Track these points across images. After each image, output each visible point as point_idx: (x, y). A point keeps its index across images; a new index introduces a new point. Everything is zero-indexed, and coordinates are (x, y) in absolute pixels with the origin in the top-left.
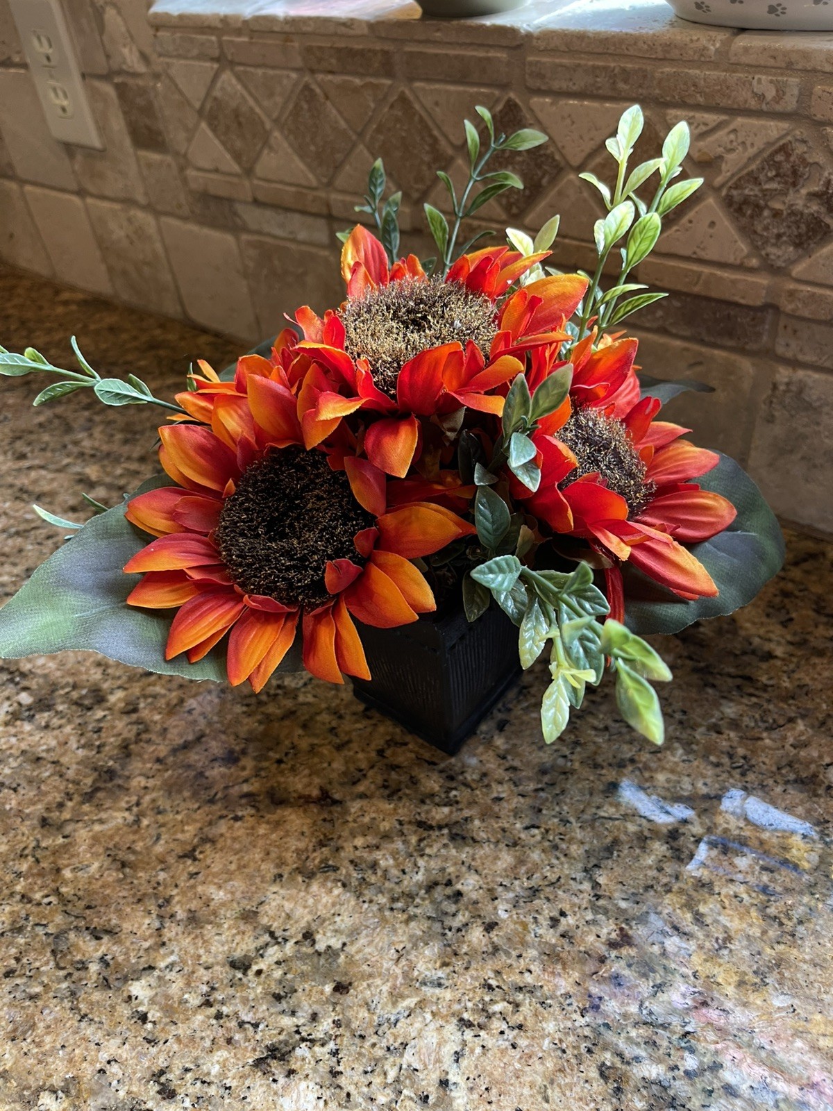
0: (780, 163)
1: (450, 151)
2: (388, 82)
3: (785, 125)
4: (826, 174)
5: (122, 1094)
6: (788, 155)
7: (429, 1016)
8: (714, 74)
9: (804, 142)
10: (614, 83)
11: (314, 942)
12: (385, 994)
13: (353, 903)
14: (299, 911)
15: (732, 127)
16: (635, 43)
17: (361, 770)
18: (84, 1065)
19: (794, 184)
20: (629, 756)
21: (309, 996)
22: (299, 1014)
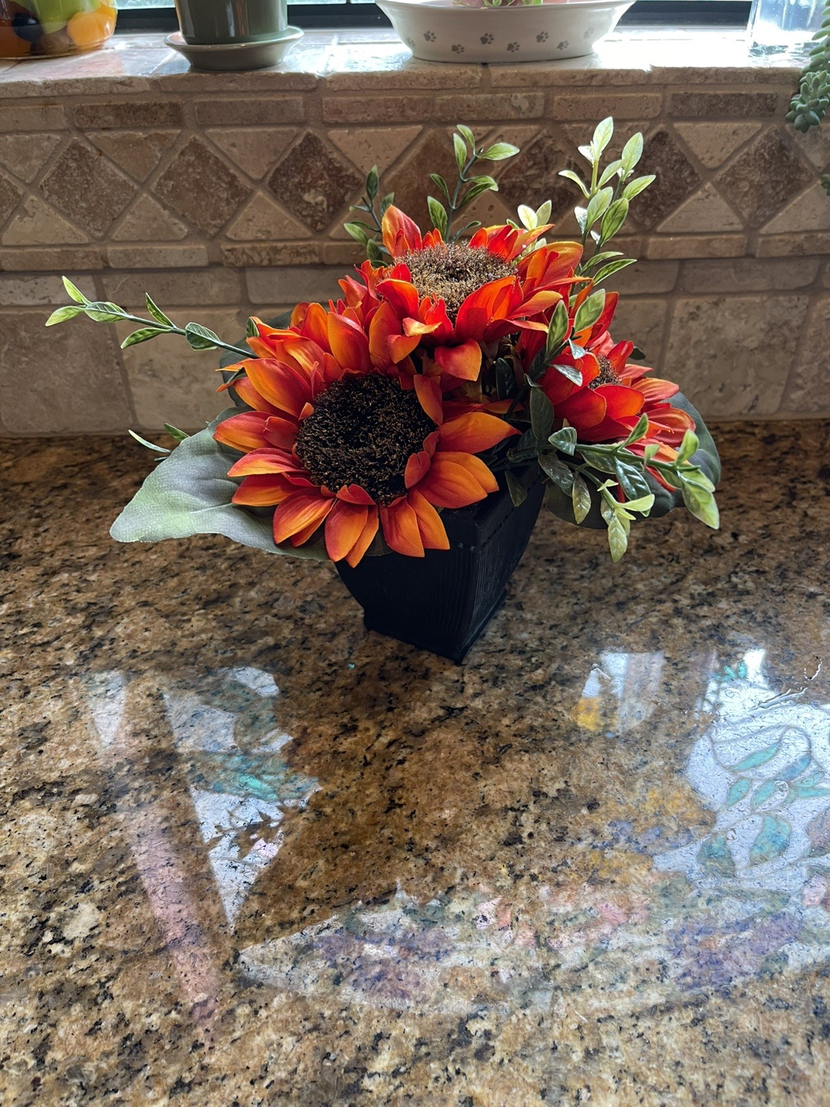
0: (535, 155)
1: (249, 186)
2: (177, 131)
3: (534, 127)
4: (567, 157)
5: (525, 974)
6: (541, 148)
7: (659, 782)
8: (482, 96)
9: (550, 137)
10: (403, 111)
11: (546, 795)
12: (622, 790)
13: (544, 757)
14: (515, 785)
15: (498, 134)
16: (417, 79)
17: (458, 681)
18: (476, 981)
19: (547, 168)
20: (610, 584)
21: (578, 823)
22: (583, 837)
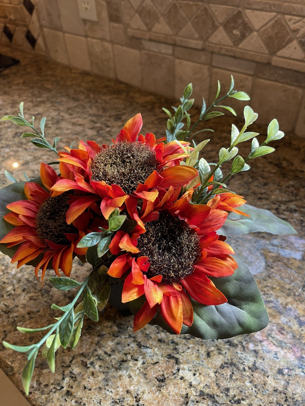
1: (218, 25)
2: (201, 3)
10: (271, 7)
15: (303, 21)
